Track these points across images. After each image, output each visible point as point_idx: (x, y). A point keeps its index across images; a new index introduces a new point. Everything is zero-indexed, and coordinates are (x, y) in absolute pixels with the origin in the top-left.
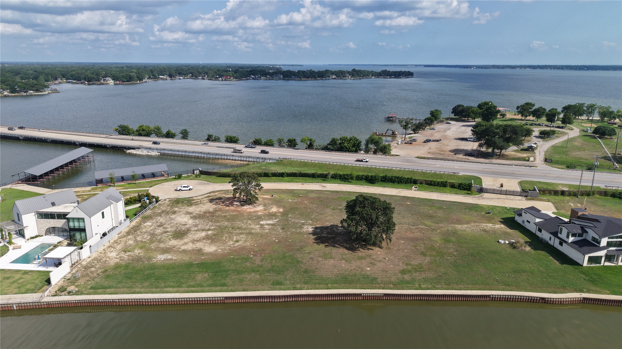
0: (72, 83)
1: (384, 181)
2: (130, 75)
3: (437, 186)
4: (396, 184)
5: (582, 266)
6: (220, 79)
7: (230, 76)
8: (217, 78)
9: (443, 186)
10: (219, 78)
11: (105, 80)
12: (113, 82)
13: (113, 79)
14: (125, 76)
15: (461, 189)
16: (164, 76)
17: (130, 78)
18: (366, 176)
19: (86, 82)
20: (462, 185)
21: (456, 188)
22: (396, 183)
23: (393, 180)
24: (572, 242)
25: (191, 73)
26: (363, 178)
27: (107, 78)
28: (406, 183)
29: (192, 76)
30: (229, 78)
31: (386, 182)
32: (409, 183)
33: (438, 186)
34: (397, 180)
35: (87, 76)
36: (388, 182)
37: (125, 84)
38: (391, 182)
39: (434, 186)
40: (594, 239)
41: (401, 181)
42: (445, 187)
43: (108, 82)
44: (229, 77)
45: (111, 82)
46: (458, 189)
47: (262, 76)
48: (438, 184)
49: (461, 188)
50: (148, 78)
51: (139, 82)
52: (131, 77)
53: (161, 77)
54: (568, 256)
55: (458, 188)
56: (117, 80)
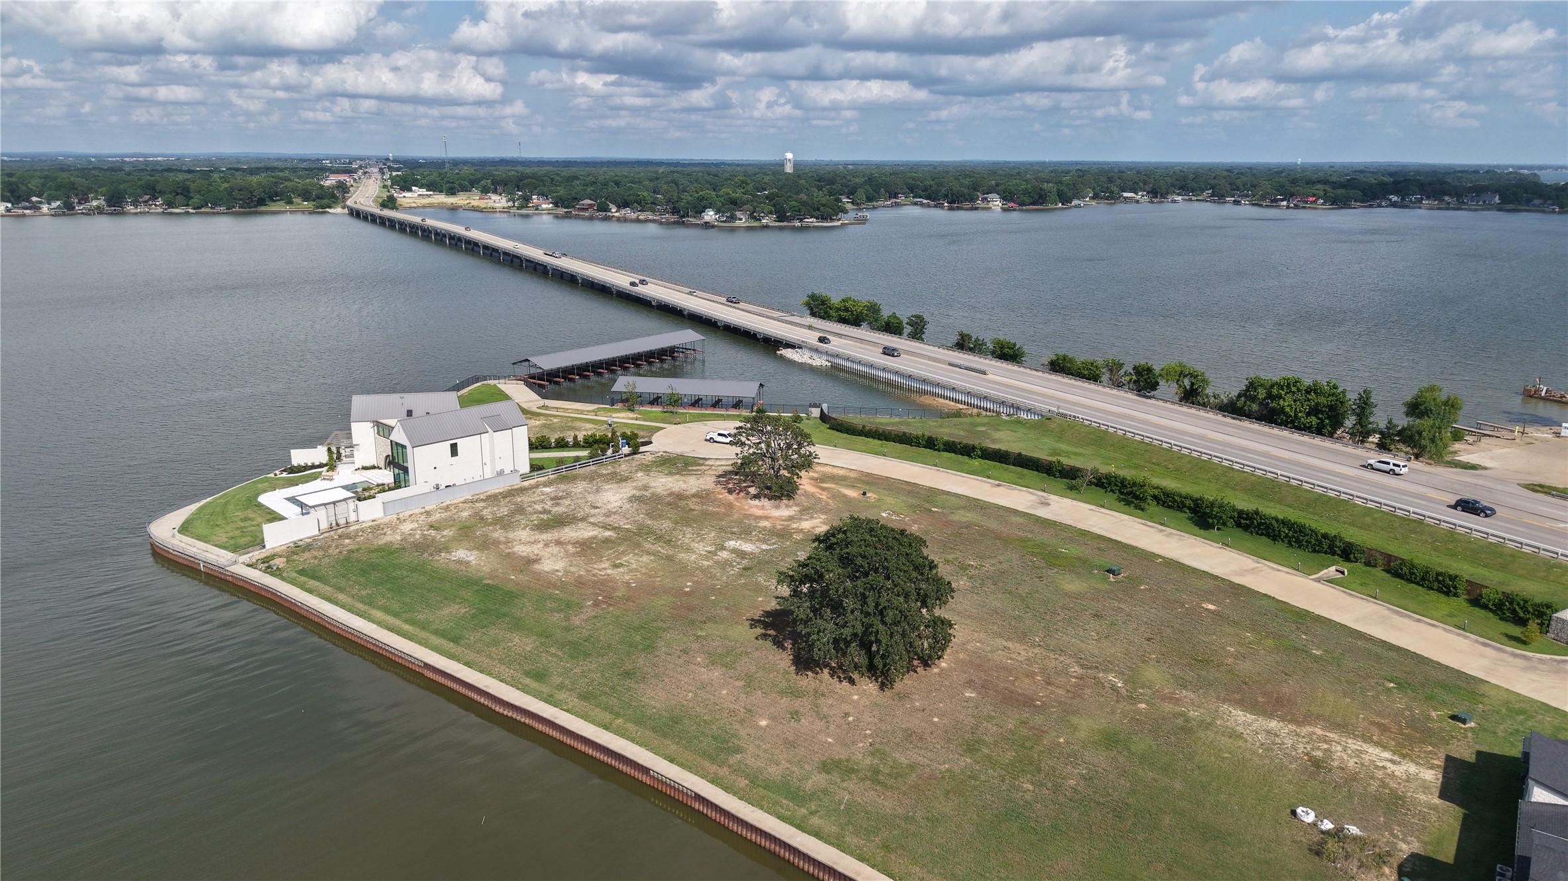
0: (922, 205)
1: (1246, 528)
2: (1041, 189)
3: (1418, 584)
4: (1281, 548)
6: (1285, 203)
7: (1314, 195)
8: (1276, 201)
9: (1439, 590)
10: (1282, 200)
11: (986, 199)
12: (1000, 205)
13: (1004, 198)
14: (1030, 190)
16: (1137, 194)
17: (1041, 196)
18: (1195, 501)
19: (946, 204)
20: (1512, 602)
21: (1485, 607)
22: (1283, 541)
23: (1274, 531)
25: (1213, 188)
26: (1184, 506)
27: (990, 196)
28: (1314, 551)
29: (1213, 195)
30: (1312, 202)
31: (1251, 533)
32: (1326, 553)
33: (1422, 586)
34: (1287, 536)
35: (951, 190)
36: (1257, 533)
37: (1027, 210)
38: (1268, 535)
39: (1410, 581)
41: (1298, 541)
42: (1447, 594)
43: (991, 205)
44: (1311, 199)
45: (997, 203)
46: (1491, 615)
47: (1428, 198)
48: (1423, 579)
50: (1093, 198)
51: (1060, 205)
52: (1043, 193)
53: (1125, 195)
56: (1011, 200)
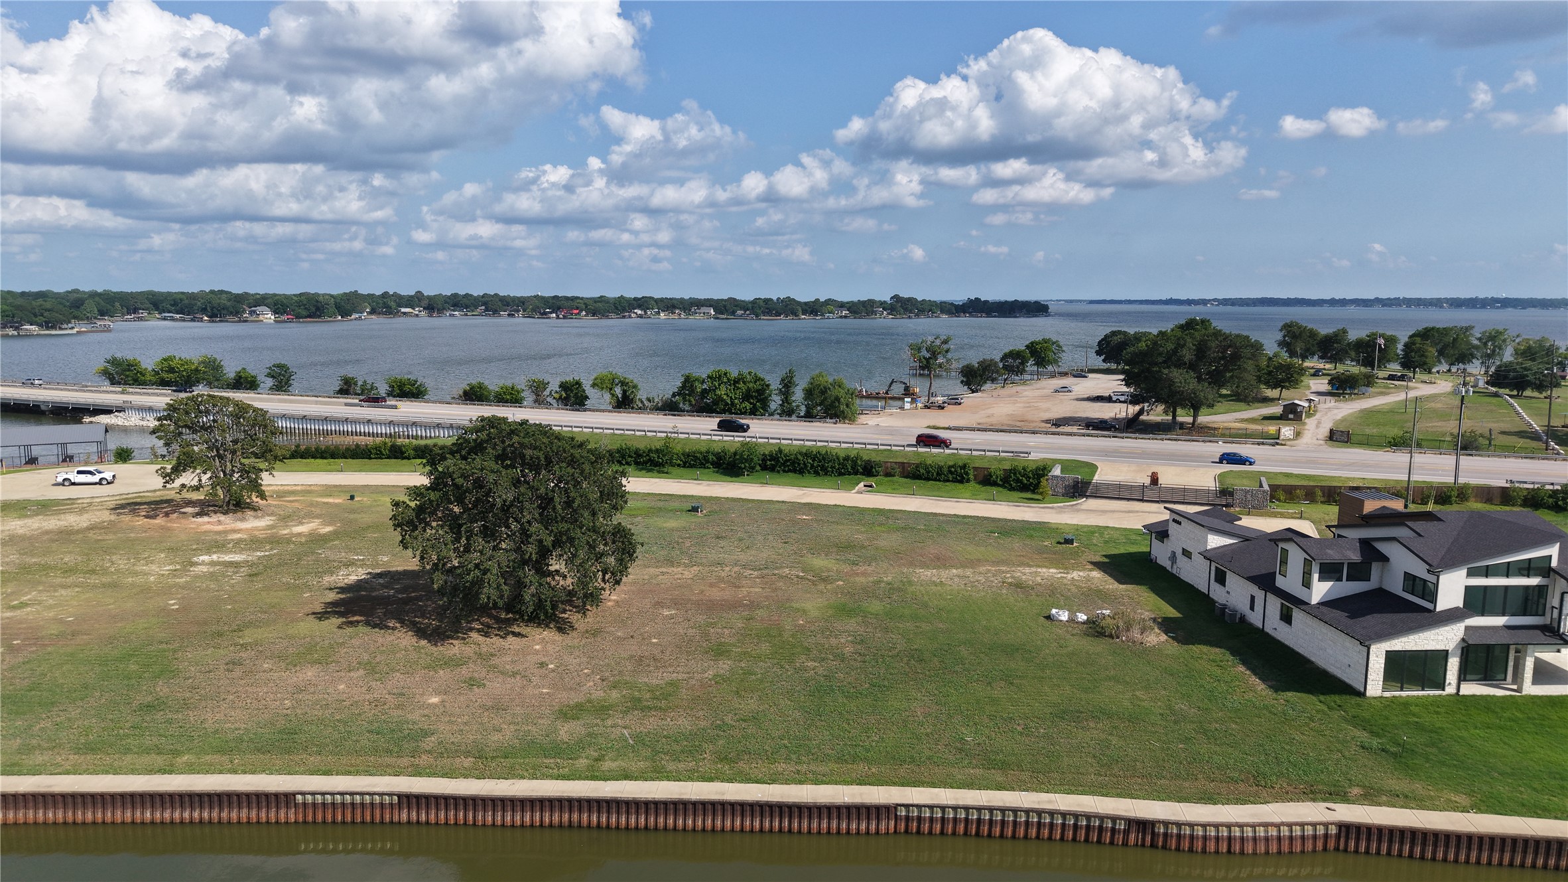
0: (173, 319)
1: (772, 469)
2: (317, 301)
3: (935, 480)
4: (809, 478)
5: (1362, 694)
6: (554, 315)
7: (577, 308)
8: (545, 313)
9: (955, 481)
10: (551, 313)
11: (254, 312)
12: (273, 317)
13: (275, 312)
14: (305, 302)
15: (1012, 489)
16: (414, 309)
17: (318, 309)
18: (717, 455)
19: (206, 318)
20: (1015, 474)
21: (995, 484)
22: (809, 473)
23: (799, 464)
24: (1324, 603)
25: (484, 304)
26: (708, 461)
27: (259, 309)
28: (841, 474)
29: (487, 310)
30: (576, 314)
31: (778, 472)
32: (850, 474)
33: (939, 480)
34: (812, 466)
35: (210, 303)
36: (784, 471)
37: (303, 322)
38: (794, 471)
39: (928, 479)
40: (1411, 581)
41: (824, 469)
42: (961, 482)
43: (261, 317)
44: (575, 311)
45: (269, 317)
46: (1001, 489)
47: (663, 311)
48: (938, 474)
49: (1011, 485)
50: (371, 313)
51: (340, 318)
52: (319, 305)
53: (403, 310)
54: (1312, 663)
55: (1002, 486)
56: (285, 312)
